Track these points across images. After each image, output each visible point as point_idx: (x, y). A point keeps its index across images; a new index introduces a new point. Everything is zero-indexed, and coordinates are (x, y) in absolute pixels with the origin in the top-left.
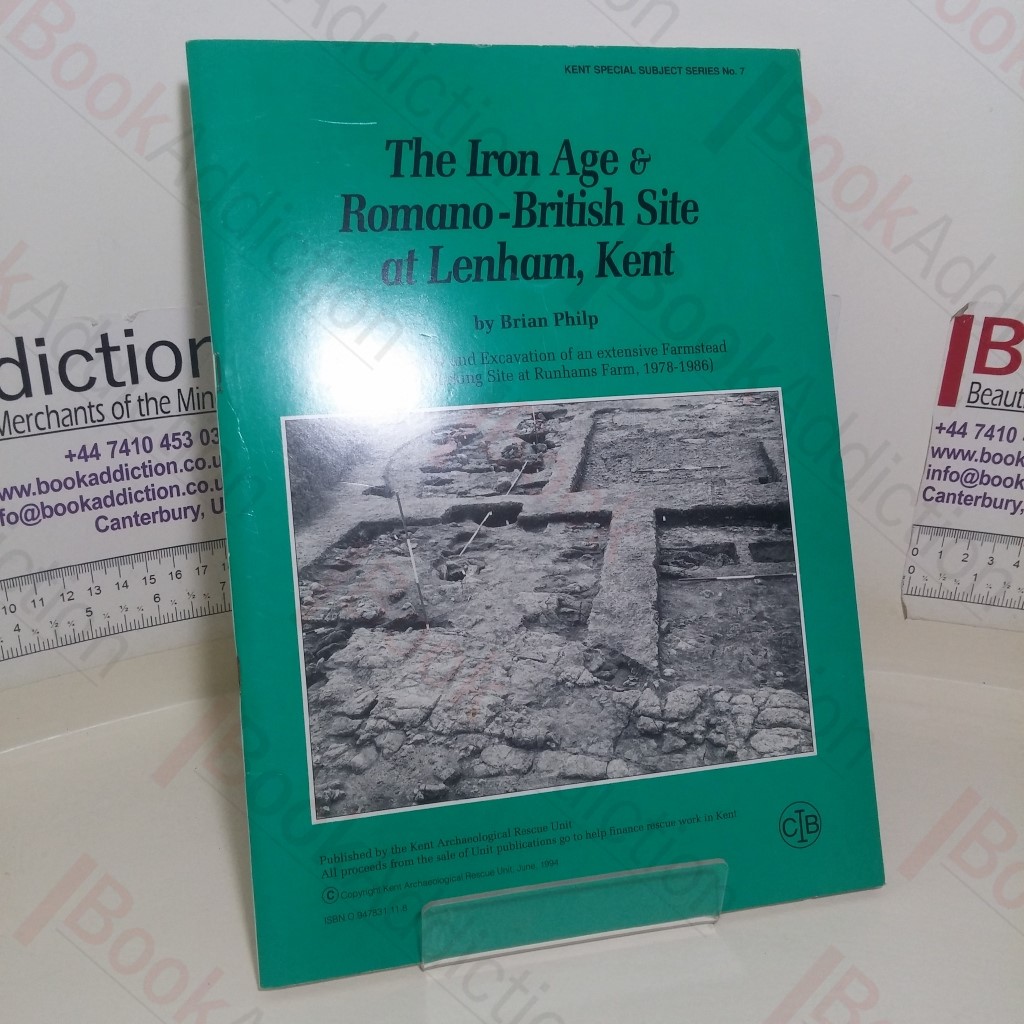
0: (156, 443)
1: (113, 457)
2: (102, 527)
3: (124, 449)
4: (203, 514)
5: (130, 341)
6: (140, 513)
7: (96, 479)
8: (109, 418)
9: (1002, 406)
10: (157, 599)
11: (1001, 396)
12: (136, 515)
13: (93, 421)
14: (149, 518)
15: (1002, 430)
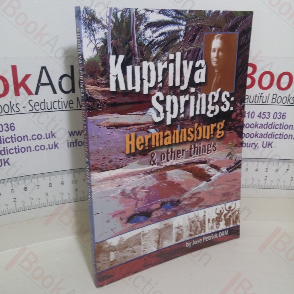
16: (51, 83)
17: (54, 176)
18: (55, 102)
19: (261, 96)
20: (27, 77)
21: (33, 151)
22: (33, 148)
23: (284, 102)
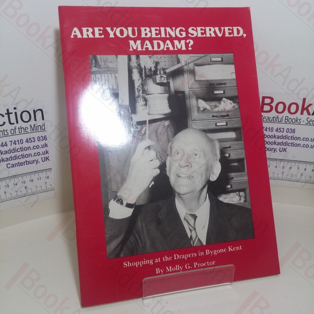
0: (24, 141)
1: (11, 145)
2: (9, 167)
3: (15, 143)
4: (39, 162)
5: (15, 111)
6: (20, 162)
7: (6, 152)
8: (10, 134)
9: (269, 121)
10: (26, 188)
11: (268, 119)
12: (19, 163)
13: (5, 135)
14: (23, 164)
15: (269, 128)
23: (293, 122)
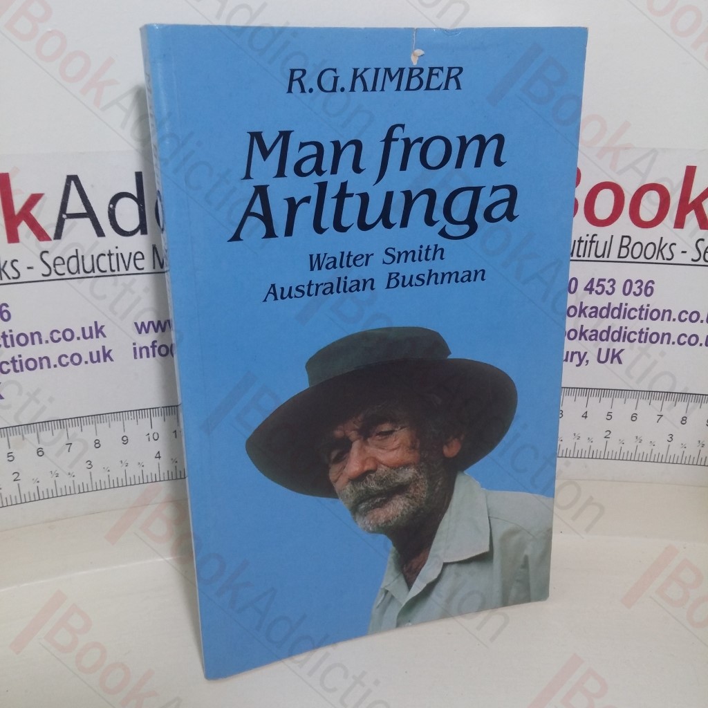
16: (90, 214)
17: (106, 425)
18: (102, 257)
19: (592, 242)
20: (34, 199)
21: (55, 366)
22: (54, 361)
